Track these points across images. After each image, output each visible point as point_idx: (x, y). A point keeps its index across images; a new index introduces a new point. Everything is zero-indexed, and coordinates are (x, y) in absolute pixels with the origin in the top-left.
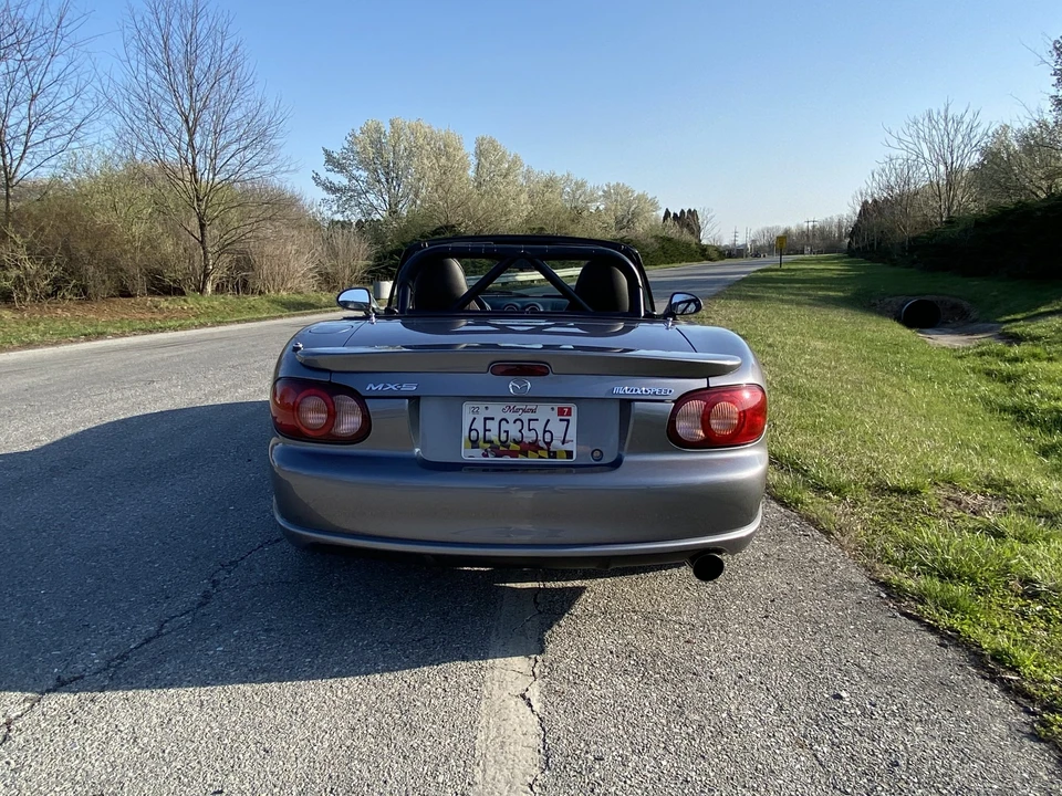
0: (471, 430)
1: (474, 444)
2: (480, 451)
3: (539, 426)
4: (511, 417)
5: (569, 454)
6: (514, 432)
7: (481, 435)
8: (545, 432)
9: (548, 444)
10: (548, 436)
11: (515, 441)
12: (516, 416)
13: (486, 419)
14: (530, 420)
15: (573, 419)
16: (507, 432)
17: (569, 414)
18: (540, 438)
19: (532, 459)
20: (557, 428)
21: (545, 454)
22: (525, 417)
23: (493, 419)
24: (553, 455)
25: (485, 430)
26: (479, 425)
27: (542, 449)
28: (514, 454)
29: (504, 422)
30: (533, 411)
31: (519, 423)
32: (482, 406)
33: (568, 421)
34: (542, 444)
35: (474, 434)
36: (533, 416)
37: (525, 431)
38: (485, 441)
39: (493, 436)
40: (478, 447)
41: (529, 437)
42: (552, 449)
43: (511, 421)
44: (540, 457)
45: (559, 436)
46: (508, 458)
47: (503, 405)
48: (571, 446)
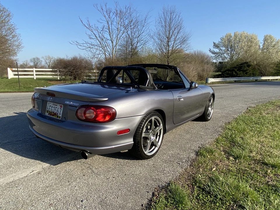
0: (47, 108)
1: (47, 111)
2: (48, 113)
3: (57, 109)
4: (53, 106)
5: (60, 117)
6: (53, 110)
8: (58, 111)
11: (53, 112)
15: (62, 108)
17: (62, 107)
20: (59, 110)
21: (56, 116)
22: (55, 107)
23: (51, 106)
24: (58, 117)
26: (49, 107)
27: (56, 115)
30: (57, 106)
32: (50, 103)
33: (61, 109)
34: (57, 114)
37: (55, 110)
39: (50, 110)
41: (55, 112)
45: (59, 112)
46: (51, 116)
47: (53, 103)
48: (61, 115)
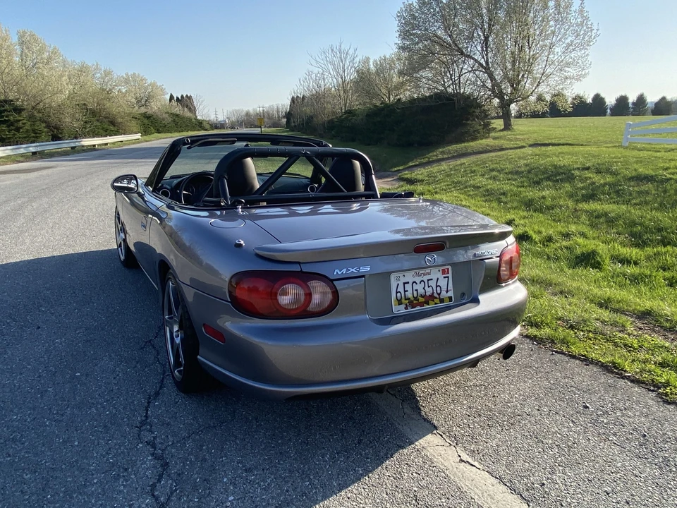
0: (397, 292)
1: (400, 302)
2: (403, 306)
3: (433, 283)
4: (418, 280)
5: (450, 298)
6: (421, 291)
7: (403, 296)
8: (437, 286)
9: (439, 294)
10: (438, 288)
11: (422, 296)
12: (420, 278)
13: (404, 283)
14: (428, 280)
15: (450, 275)
16: (417, 290)
17: (448, 273)
18: (435, 291)
19: (432, 306)
20: (443, 283)
21: (438, 301)
22: (425, 279)
23: (408, 283)
24: (442, 301)
25: (405, 291)
26: (401, 289)
27: (436, 298)
28: (421, 304)
29: (414, 284)
30: (429, 274)
31: (422, 283)
32: (401, 274)
33: (448, 277)
34: (436, 295)
35: (399, 294)
36: (429, 277)
37: (426, 288)
38: (406, 299)
39: (409, 294)
40: (402, 304)
41: (429, 291)
42: (441, 297)
43: (418, 282)
44: (436, 304)
45: (444, 288)
46: (418, 308)
47: (413, 273)
48: (451, 294)
